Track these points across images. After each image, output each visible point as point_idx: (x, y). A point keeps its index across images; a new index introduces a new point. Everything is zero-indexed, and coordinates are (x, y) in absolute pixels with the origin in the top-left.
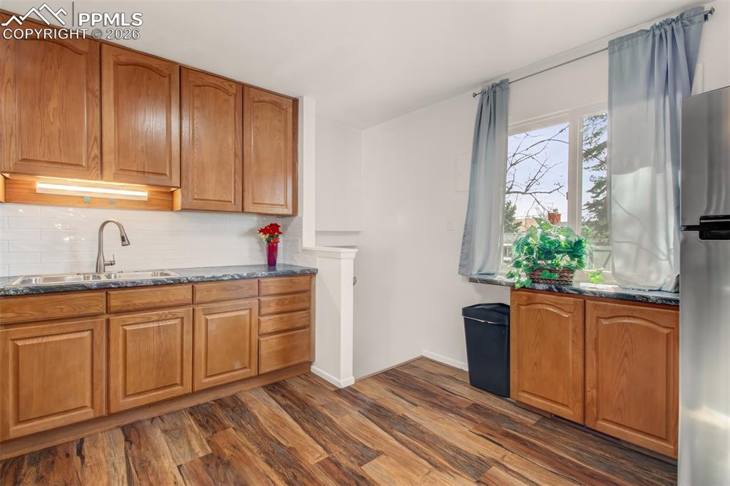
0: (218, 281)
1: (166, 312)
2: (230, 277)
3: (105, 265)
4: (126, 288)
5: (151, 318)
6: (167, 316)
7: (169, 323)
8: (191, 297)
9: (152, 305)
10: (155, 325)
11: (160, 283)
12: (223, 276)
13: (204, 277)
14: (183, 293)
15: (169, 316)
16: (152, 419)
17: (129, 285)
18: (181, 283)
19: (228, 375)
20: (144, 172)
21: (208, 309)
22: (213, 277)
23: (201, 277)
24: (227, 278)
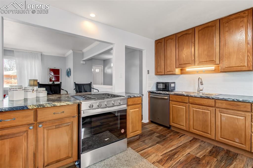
0: (225, 100)
1: (205, 107)
2: (232, 100)
3: (200, 90)
4: (193, 97)
5: (200, 108)
6: (205, 109)
7: (206, 111)
8: (214, 104)
9: (201, 104)
10: (202, 110)
11: (202, 97)
12: (228, 99)
13: (219, 98)
14: (212, 102)
15: (206, 109)
16: (202, 141)
17: (194, 96)
18: (209, 98)
19: (232, 142)
20: (207, 61)
21: (222, 111)
22: (223, 98)
23: (218, 98)
24: (230, 100)
